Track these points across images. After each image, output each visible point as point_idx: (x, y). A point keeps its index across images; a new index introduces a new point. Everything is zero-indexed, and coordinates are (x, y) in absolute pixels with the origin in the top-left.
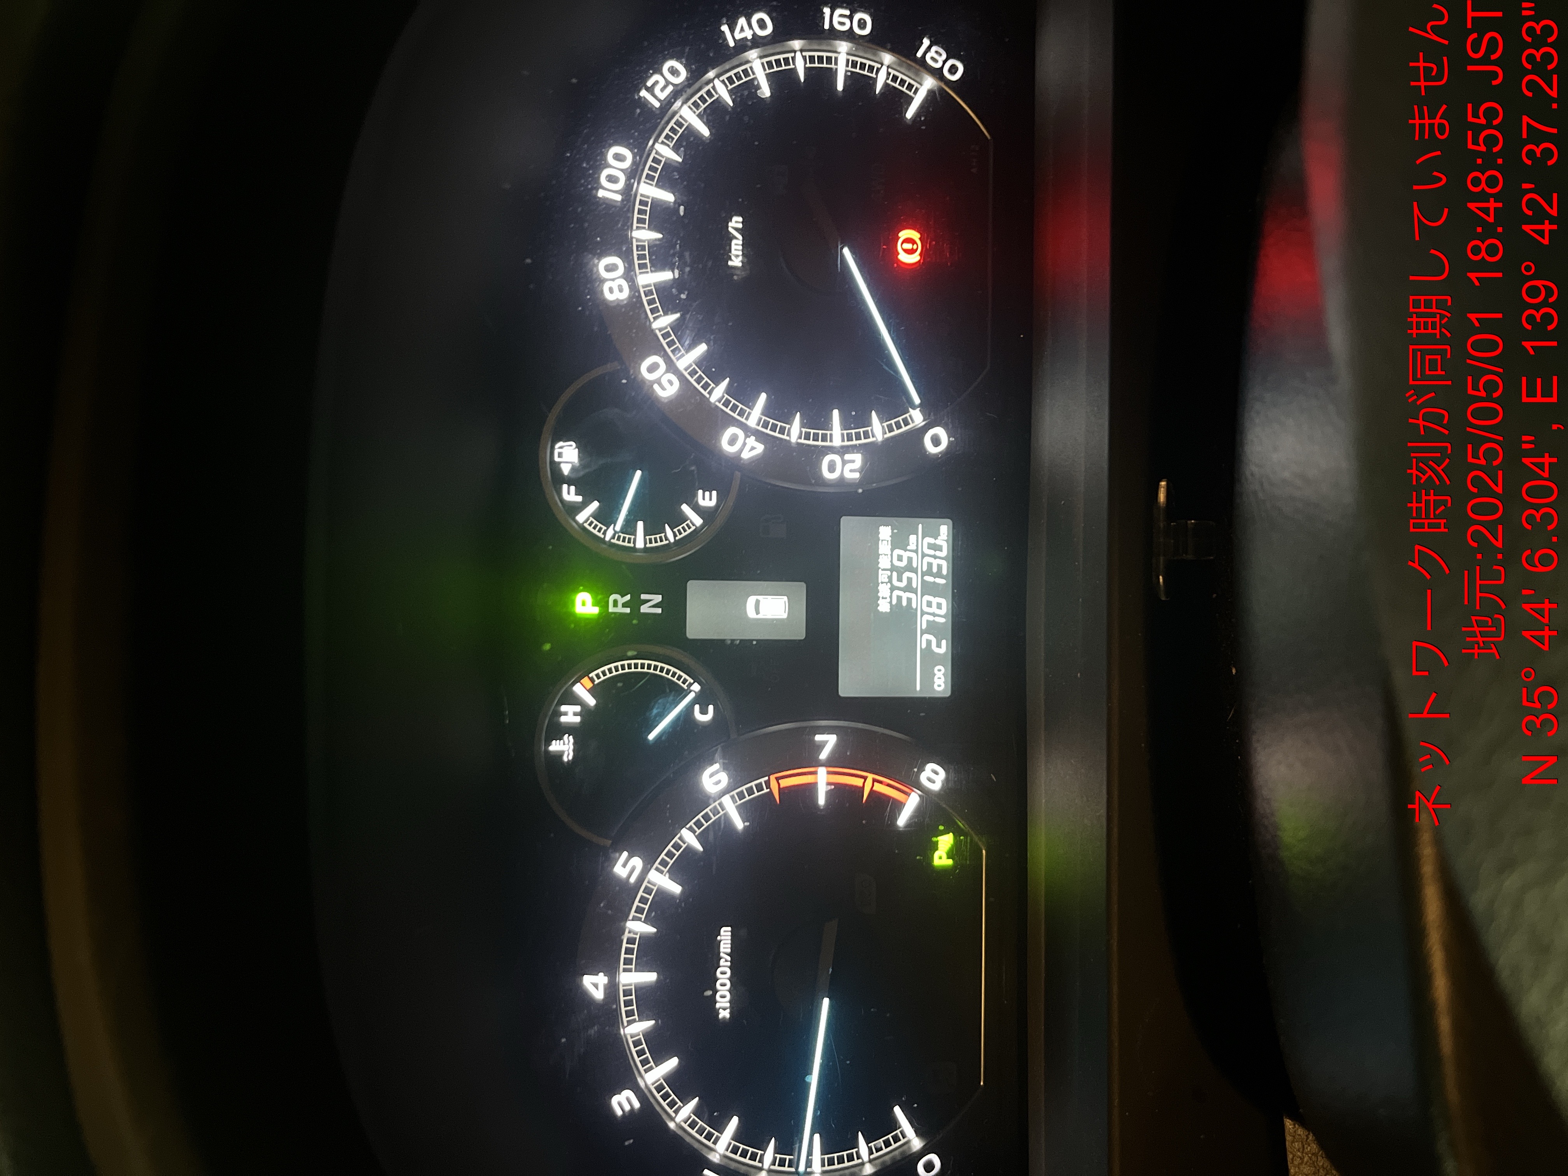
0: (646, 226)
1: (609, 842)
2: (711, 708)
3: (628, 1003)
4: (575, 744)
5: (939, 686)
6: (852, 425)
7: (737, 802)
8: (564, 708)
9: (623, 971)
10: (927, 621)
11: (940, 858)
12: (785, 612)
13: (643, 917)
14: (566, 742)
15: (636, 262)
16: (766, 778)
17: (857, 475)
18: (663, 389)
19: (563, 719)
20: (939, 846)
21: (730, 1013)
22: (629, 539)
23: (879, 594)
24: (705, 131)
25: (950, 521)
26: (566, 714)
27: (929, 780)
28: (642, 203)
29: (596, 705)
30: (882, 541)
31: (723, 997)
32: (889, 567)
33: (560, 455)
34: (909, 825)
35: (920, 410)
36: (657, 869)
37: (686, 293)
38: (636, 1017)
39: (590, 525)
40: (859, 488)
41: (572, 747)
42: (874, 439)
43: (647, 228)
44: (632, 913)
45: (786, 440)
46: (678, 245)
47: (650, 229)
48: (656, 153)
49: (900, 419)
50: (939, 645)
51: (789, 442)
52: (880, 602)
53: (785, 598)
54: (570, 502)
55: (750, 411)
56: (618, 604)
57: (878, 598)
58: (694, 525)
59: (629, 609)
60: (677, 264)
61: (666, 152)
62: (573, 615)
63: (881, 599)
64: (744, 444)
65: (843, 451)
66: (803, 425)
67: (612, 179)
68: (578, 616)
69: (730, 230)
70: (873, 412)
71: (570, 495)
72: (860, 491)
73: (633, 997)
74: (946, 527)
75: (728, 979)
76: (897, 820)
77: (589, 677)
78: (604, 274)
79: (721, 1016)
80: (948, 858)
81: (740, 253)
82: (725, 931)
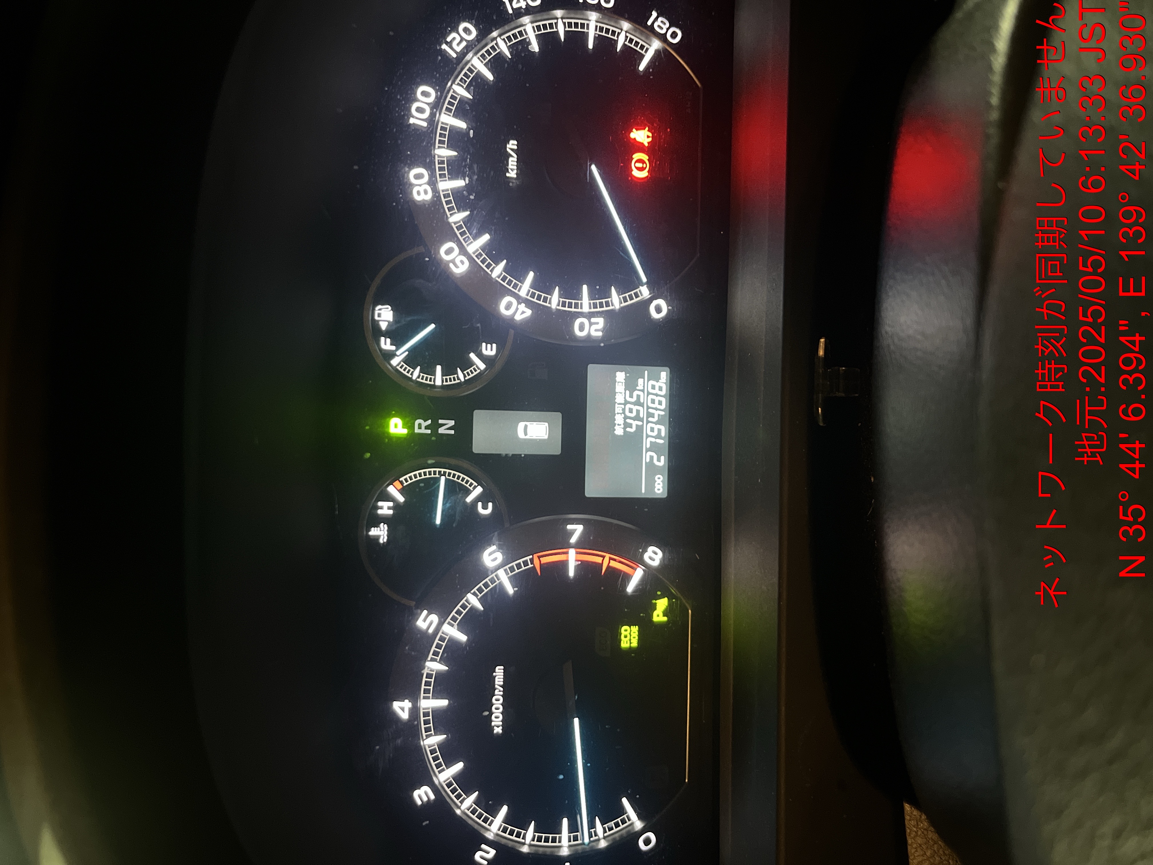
0: (446, 146)
1: (413, 603)
2: (490, 505)
3: (426, 722)
4: (388, 531)
5: (659, 490)
6: (597, 296)
7: (509, 574)
8: (380, 504)
9: (423, 699)
10: (651, 442)
11: (658, 616)
12: (546, 434)
13: (438, 658)
14: (382, 529)
15: (438, 173)
16: (531, 556)
17: (600, 334)
18: (457, 266)
19: (380, 512)
20: (657, 607)
21: (502, 730)
22: (431, 378)
23: (616, 422)
24: (490, 77)
25: (668, 369)
26: (382, 508)
27: (651, 558)
28: (442, 128)
29: (405, 502)
30: (618, 382)
31: (497, 717)
32: (623, 402)
33: (379, 315)
34: (635, 591)
35: (647, 287)
36: (449, 623)
37: (474, 195)
38: (433, 732)
39: (401, 367)
40: (601, 343)
41: (386, 533)
42: (613, 307)
43: (446, 147)
44: (431, 656)
45: (547, 307)
46: (468, 159)
47: (448, 148)
48: (453, 92)
49: (632, 292)
50: (659, 460)
51: (550, 308)
52: (616, 427)
53: (547, 424)
54: (385, 350)
55: (522, 285)
56: (422, 426)
57: (615, 425)
58: (479, 369)
59: (430, 430)
60: (467, 173)
61: (460, 91)
62: (388, 433)
63: (617, 425)
64: (517, 309)
65: (590, 316)
66: (560, 296)
67: (420, 110)
68: (392, 435)
69: (508, 150)
70: (613, 287)
71: (386, 344)
72: (602, 345)
73: (431, 717)
74: (665, 373)
75: (502, 705)
76: (626, 588)
77: (399, 481)
78: (413, 180)
79: (495, 732)
80: (664, 616)
81: (515, 168)
82: (499, 669)
